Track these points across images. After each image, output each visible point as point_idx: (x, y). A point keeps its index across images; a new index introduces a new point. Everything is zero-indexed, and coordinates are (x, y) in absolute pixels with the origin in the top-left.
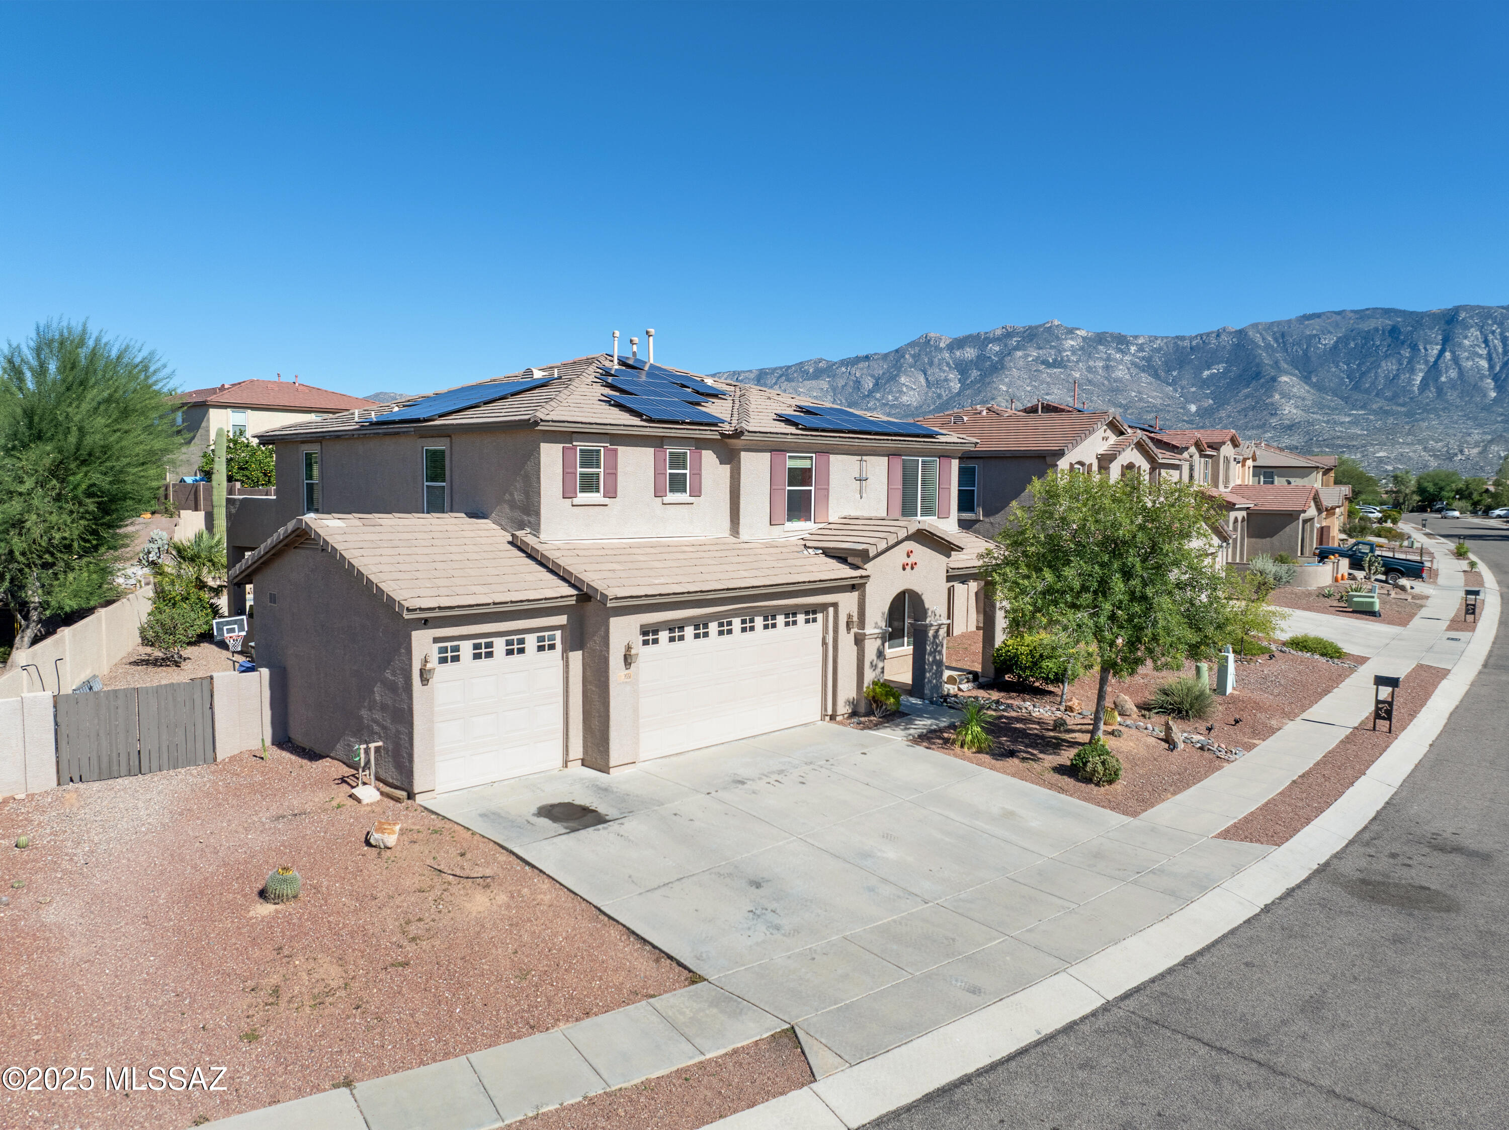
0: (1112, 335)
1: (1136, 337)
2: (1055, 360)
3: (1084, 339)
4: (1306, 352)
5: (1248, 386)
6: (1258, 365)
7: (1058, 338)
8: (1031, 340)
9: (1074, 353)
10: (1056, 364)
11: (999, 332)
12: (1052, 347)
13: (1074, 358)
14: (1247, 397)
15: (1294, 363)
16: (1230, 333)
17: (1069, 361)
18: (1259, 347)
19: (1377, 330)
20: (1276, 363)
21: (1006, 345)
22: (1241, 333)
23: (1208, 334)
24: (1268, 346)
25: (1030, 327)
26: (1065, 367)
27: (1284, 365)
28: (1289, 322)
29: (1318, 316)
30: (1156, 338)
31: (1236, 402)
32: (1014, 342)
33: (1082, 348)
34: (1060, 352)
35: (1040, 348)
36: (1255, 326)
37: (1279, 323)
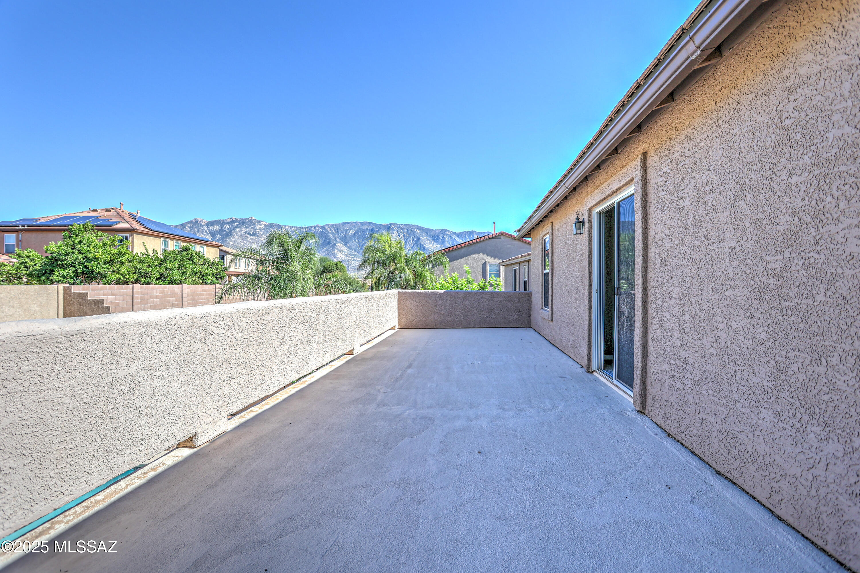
0: (276, 225)
1: (285, 226)
2: (253, 233)
3: (265, 225)
4: (345, 235)
5: (326, 247)
6: (329, 239)
7: (254, 224)
8: (243, 224)
9: (261, 230)
10: (253, 234)
11: (229, 220)
12: (252, 228)
13: (261, 233)
14: (326, 250)
15: (341, 239)
16: (319, 227)
17: (259, 233)
18: (329, 232)
19: (367, 229)
20: (335, 239)
21: (232, 226)
22: (323, 227)
23: (312, 227)
24: (332, 233)
25: (242, 219)
26: (257, 236)
27: (338, 240)
28: (339, 224)
29: (348, 223)
30: (292, 227)
31: (322, 252)
32: (236, 224)
33: (264, 229)
34: (255, 230)
35: (247, 228)
36: (328, 225)
37: (336, 225)
